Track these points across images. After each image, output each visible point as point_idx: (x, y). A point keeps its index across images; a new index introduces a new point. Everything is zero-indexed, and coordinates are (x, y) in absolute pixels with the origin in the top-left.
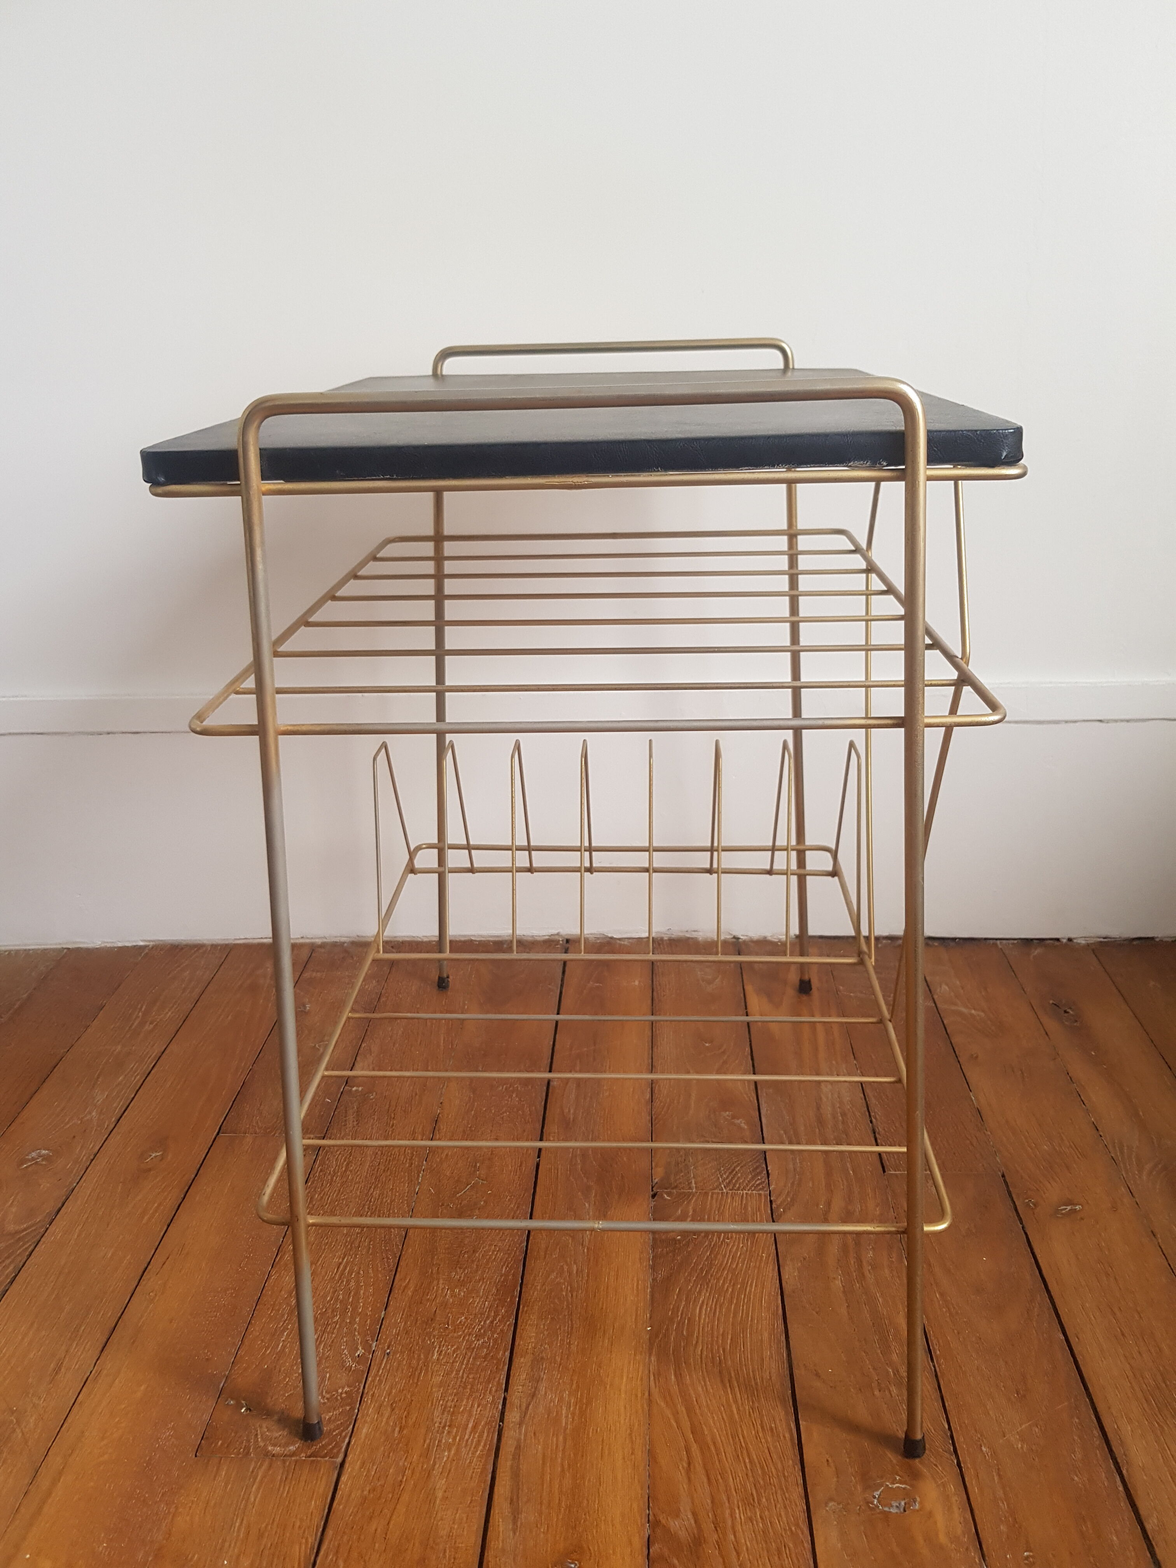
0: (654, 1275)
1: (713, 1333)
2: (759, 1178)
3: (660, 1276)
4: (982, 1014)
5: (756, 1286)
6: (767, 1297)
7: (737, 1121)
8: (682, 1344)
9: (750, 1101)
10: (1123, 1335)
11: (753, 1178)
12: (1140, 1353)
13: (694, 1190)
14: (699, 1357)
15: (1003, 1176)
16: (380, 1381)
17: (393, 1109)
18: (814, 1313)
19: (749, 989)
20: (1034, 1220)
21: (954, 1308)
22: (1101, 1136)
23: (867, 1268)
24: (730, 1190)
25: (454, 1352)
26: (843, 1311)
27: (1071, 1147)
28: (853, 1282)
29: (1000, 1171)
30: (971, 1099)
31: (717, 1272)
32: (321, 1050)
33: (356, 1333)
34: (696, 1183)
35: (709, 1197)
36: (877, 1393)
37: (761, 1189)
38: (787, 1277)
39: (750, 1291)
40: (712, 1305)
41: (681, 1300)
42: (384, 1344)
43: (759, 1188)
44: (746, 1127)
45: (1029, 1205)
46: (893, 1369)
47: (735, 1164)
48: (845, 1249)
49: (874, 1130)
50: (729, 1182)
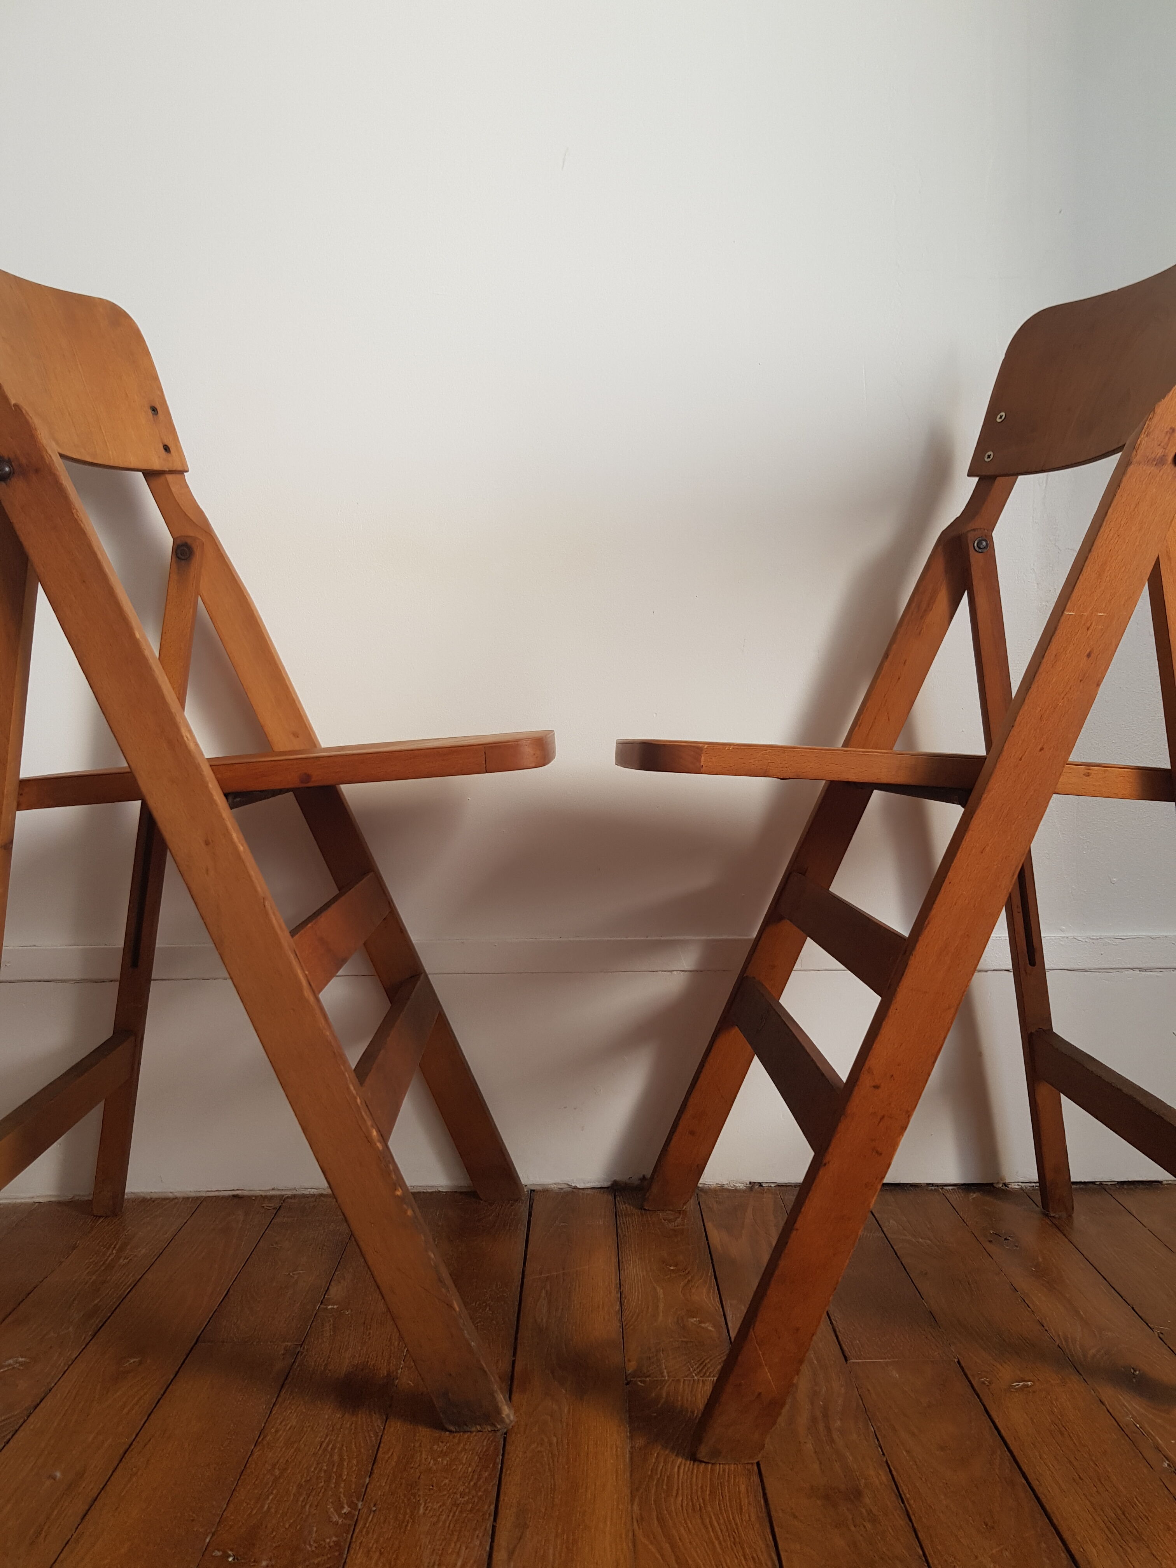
0: (632, 1443)
1: (691, 1487)
3: (638, 1444)
4: (929, 1241)
7: (704, 1325)
8: (663, 1496)
9: (716, 1310)
10: (1080, 1478)
12: (1097, 1492)
13: (667, 1378)
14: (680, 1507)
15: (958, 1361)
16: (368, 1533)
18: (789, 1469)
19: (709, 1225)
20: (990, 1394)
21: (921, 1462)
22: (1046, 1330)
23: (836, 1435)
24: (701, 1377)
25: (440, 1506)
26: (816, 1467)
27: (1020, 1339)
28: (823, 1445)
29: (955, 1358)
30: (924, 1304)
32: (296, 1277)
33: (342, 1496)
34: (668, 1373)
35: (682, 1384)
36: (853, 1528)
40: (690, 1465)
41: (659, 1463)
42: (370, 1503)
44: (713, 1329)
45: (985, 1383)
46: (866, 1510)
47: (704, 1358)
48: (813, 1420)
49: (834, 1329)
50: (700, 1371)
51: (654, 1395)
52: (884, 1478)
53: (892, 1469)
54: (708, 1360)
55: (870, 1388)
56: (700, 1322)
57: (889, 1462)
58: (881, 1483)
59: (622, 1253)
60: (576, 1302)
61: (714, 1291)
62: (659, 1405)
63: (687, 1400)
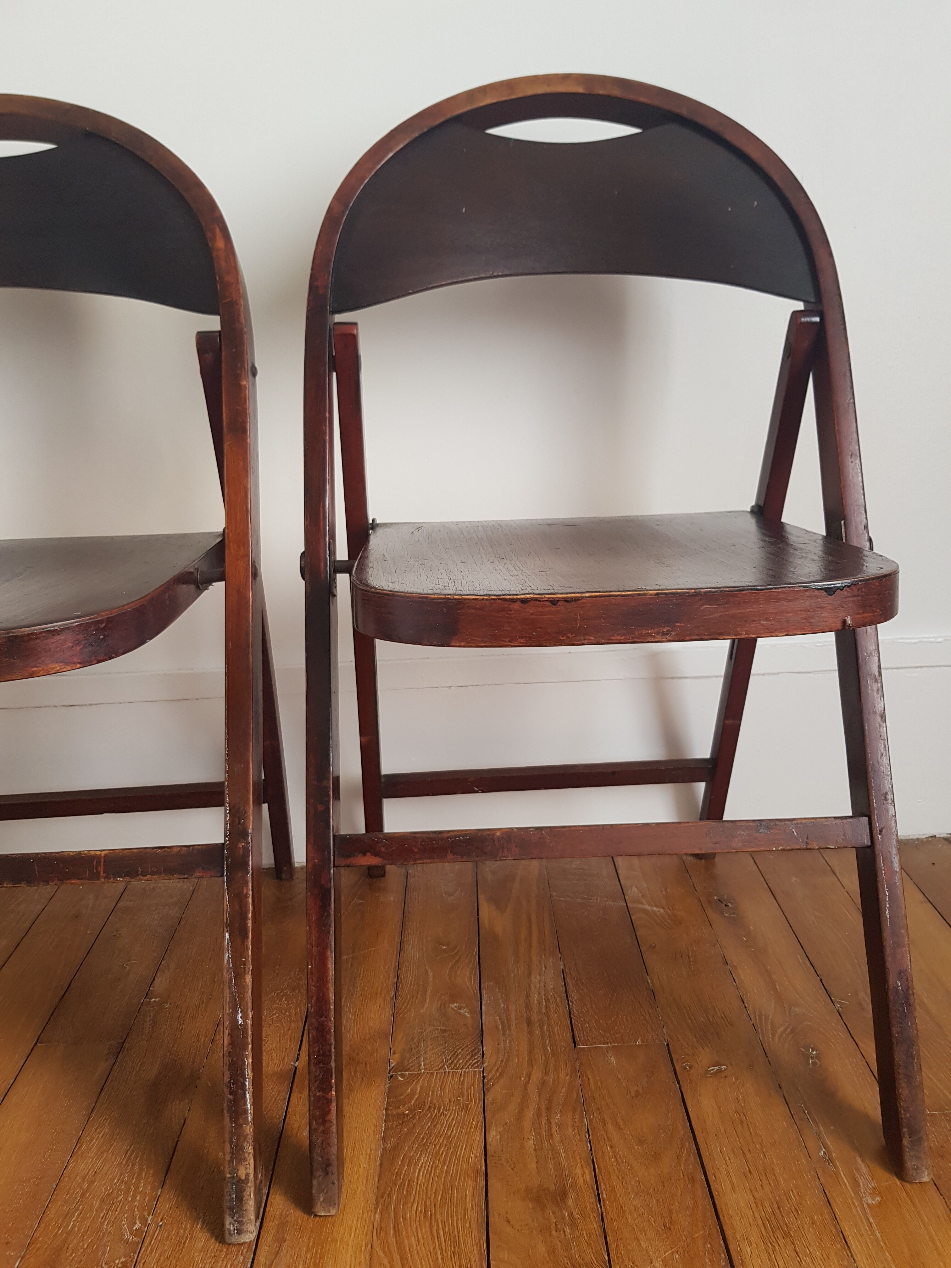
0: (384, 1145)
1: (427, 1192)
2: (476, 1057)
3: (389, 1145)
4: (662, 910)
5: (465, 1149)
6: (473, 1158)
7: (462, 1011)
8: (402, 1202)
9: (474, 993)
10: (750, 1171)
11: (470, 1059)
12: (762, 1186)
13: (423, 1071)
14: (414, 1213)
15: (668, 1045)
16: (152, 1251)
17: (183, 1016)
18: (510, 1169)
19: (482, 898)
20: (689, 1080)
21: (621, 1157)
22: (746, 1007)
23: (554, 1128)
24: (452, 1069)
26: (534, 1166)
27: (722, 1017)
28: (543, 1142)
29: (665, 1041)
30: (648, 982)
31: (435, 1140)
32: (128, 968)
33: (136, 1210)
34: (424, 1065)
35: (435, 1076)
36: (554, 1233)
37: (476, 1067)
38: (491, 1140)
39: (460, 1153)
40: (429, 1167)
41: (404, 1166)
42: (158, 1217)
43: (475, 1066)
44: (469, 1016)
45: (685, 1068)
46: (568, 1213)
47: (457, 1048)
48: (539, 1114)
49: (570, 1012)
50: (452, 1063)
51: (410, 1090)
52: (588, 1177)
53: (596, 1166)
54: (460, 1050)
55: (590, 1077)
56: (460, 1007)
57: (595, 1159)
58: (584, 1183)
59: (405, 931)
60: (358, 989)
61: (475, 972)
62: (413, 1102)
63: (437, 1095)
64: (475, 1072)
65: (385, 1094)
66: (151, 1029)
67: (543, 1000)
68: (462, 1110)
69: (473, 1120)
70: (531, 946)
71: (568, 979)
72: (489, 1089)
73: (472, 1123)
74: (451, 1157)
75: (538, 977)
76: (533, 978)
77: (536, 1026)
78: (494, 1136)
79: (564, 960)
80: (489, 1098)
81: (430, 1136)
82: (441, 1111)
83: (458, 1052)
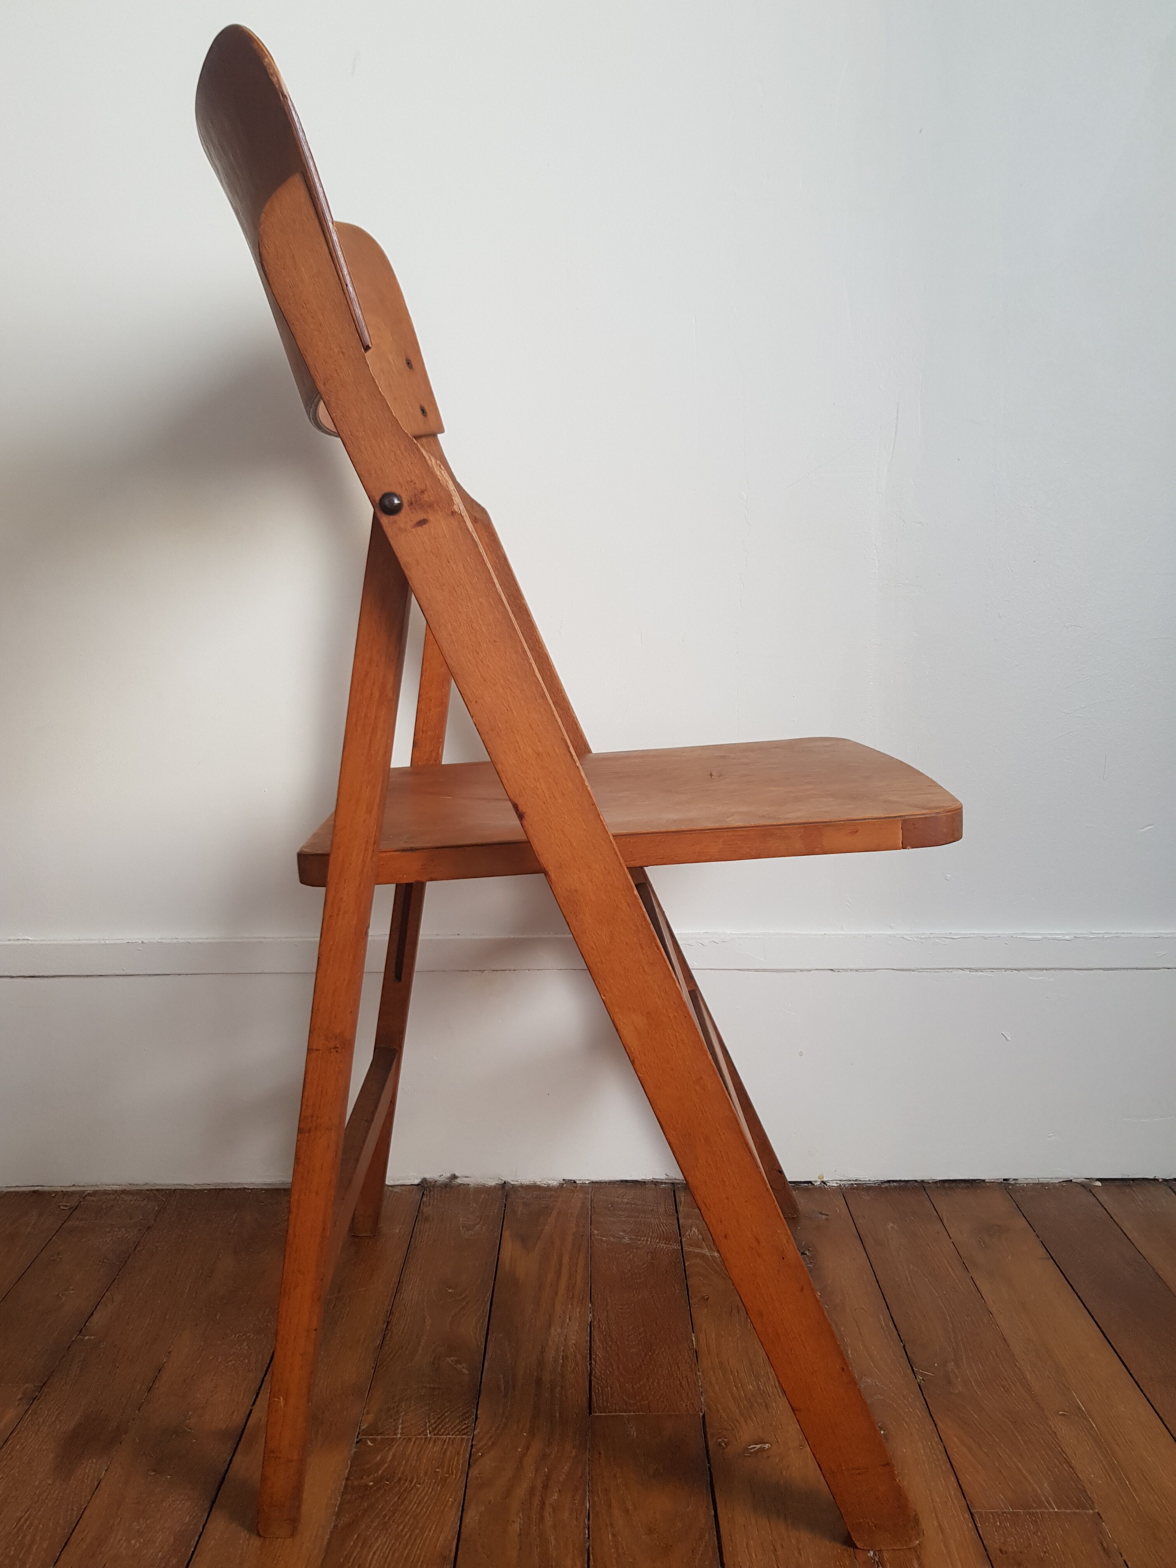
0: (336, 1522)
2: (466, 1422)
3: (342, 1522)
5: (434, 1531)
7: (459, 1366)
9: (478, 1344)
11: (459, 1424)
13: (399, 1436)
15: (704, 1416)
17: (120, 1358)
18: (486, 1556)
19: (506, 1233)
20: (721, 1459)
21: (623, 1548)
23: (548, 1509)
24: (434, 1435)
26: (515, 1554)
28: (531, 1526)
29: (702, 1412)
30: (692, 1340)
31: (399, 1518)
32: (64, 1298)
34: (402, 1429)
35: (413, 1442)
37: (465, 1434)
38: (468, 1520)
40: (386, 1549)
41: (356, 1547)
43: (463, 1432)
44: (466, 1372)
45: (721, 1445)
47: (445, 1410)
48: (532, 1491)
49: (591, 1373)
50: (436, 1427)
51: (379, 1458)
53: (591, 1557)
54: (448, 1413)
55: (601, 1451)
56: (457, 1362)
57: (591, 1549)
59: (406, 1268)
60: (338, 1335)
61: (484, 1320)
62: (380, 1472)
63: (411, 1465)
64: (463, 1439)
65: (347, 1461)
66: (77, 1373)
67: (561, 1358)
68: (438, 1485)
69: (450, 1497)
70: (556, 1294)
71: (595, 1334)
72: (476, 1460)
73: (448, 1501)
74: (415, 1540)
75: (559, 1330)
76: (552, 1330)
77: (546, 1387)
78: (471, 1516)
79: (594, 1311)
80: (474, 1472)
81: (394, 1514)
82: (412, 1485)
83: (446, 1414)
